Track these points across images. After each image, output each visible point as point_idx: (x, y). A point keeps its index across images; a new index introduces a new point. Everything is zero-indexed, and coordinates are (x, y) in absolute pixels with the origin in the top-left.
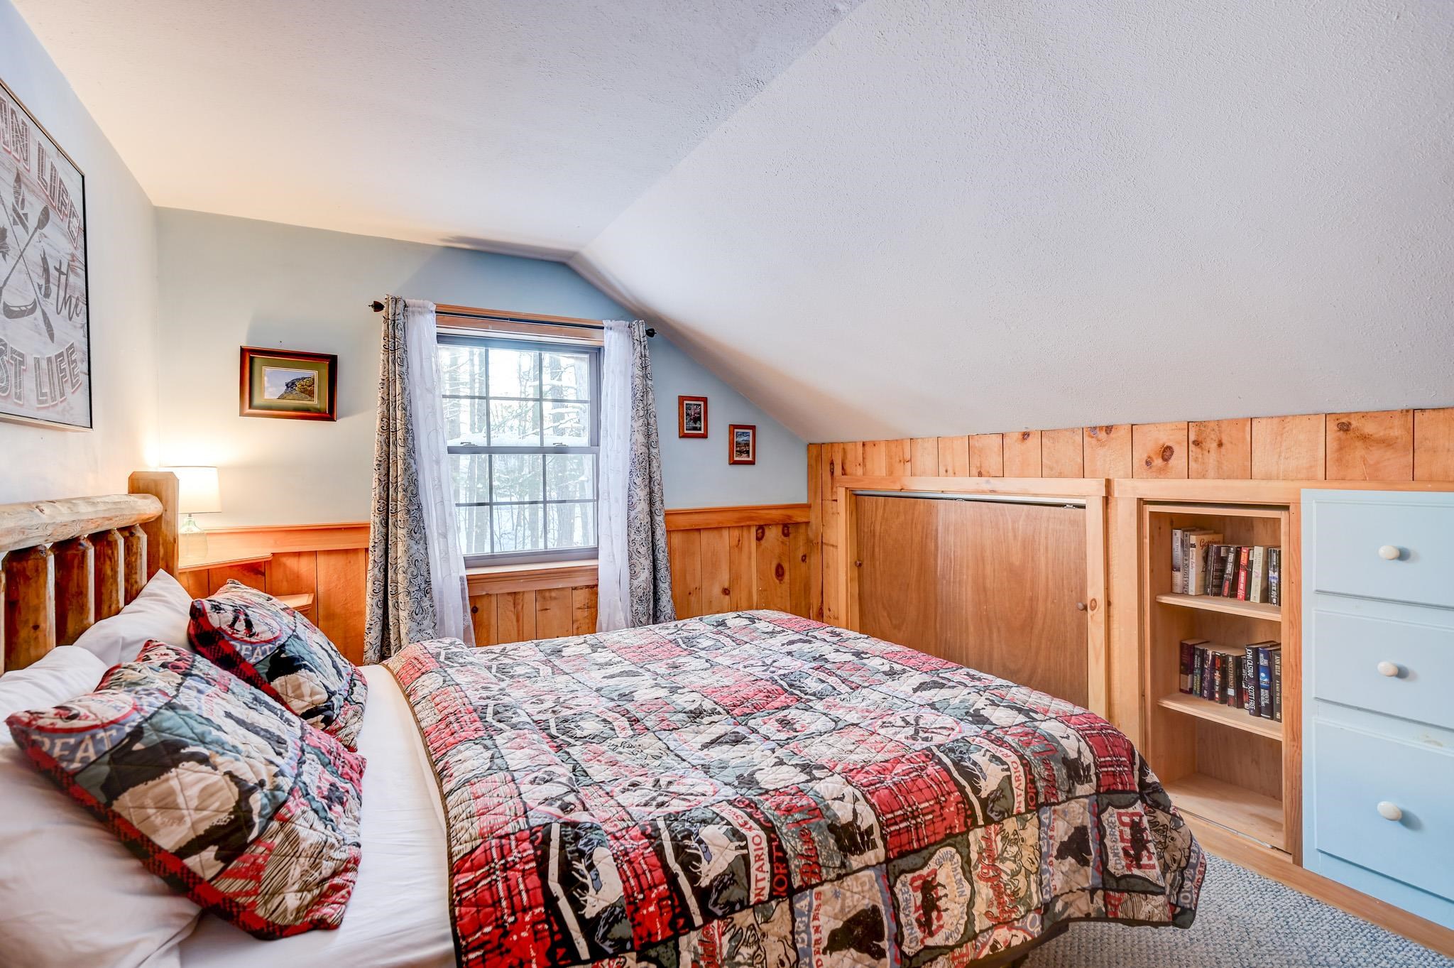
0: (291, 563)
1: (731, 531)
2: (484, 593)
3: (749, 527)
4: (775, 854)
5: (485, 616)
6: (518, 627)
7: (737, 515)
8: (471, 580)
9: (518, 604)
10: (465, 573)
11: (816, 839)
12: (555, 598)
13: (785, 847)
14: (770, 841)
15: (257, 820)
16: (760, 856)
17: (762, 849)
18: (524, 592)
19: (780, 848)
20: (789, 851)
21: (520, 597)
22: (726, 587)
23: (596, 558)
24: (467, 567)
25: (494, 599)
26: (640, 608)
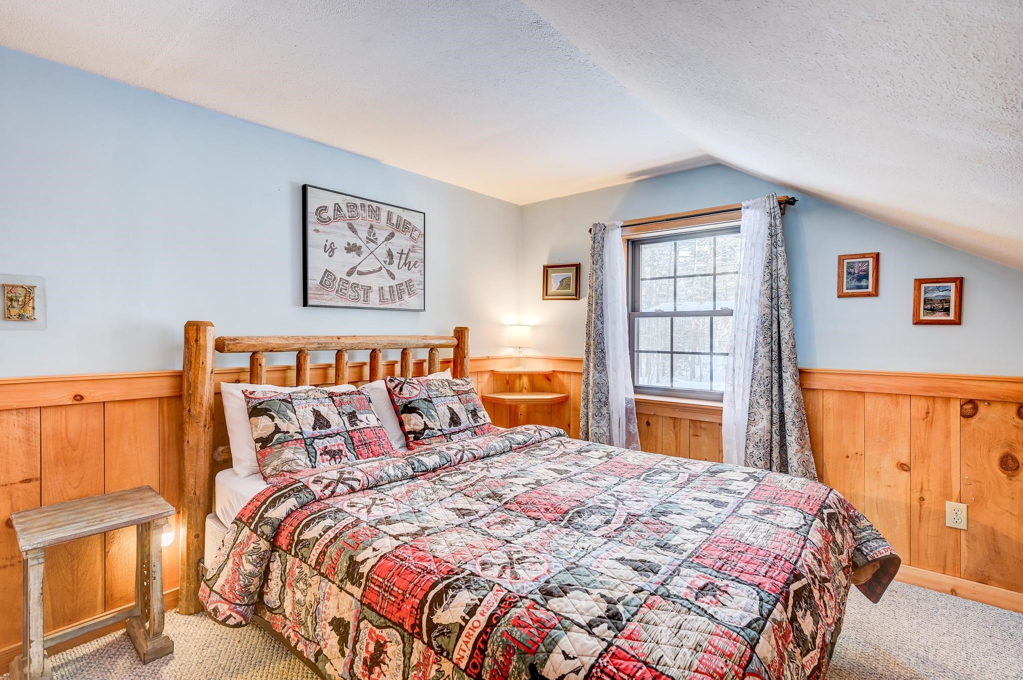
0: (560, 376)
1: (914, 400)
2: (652, 413)
3: (948, 400)
4: (479, 643)
5: (654, 430)
6: (677, 442)
7: (922, 383)
8: (638, 402)
9: (677, 427)
10: (633, 396)
11: (514, 663)
12: (705, 429)
13: (488, 645)
14: (484, 632)
15: (274, 441)
16: (470, 635)
17: (474, 631)
18: (681, 419)
19: (485, 643)
20: (489, 650)
21: (678, 421)
22: (903, 461)
23: (721, 401)
24: (636, 393)
25: (660, 419)
26: (756, 453)
